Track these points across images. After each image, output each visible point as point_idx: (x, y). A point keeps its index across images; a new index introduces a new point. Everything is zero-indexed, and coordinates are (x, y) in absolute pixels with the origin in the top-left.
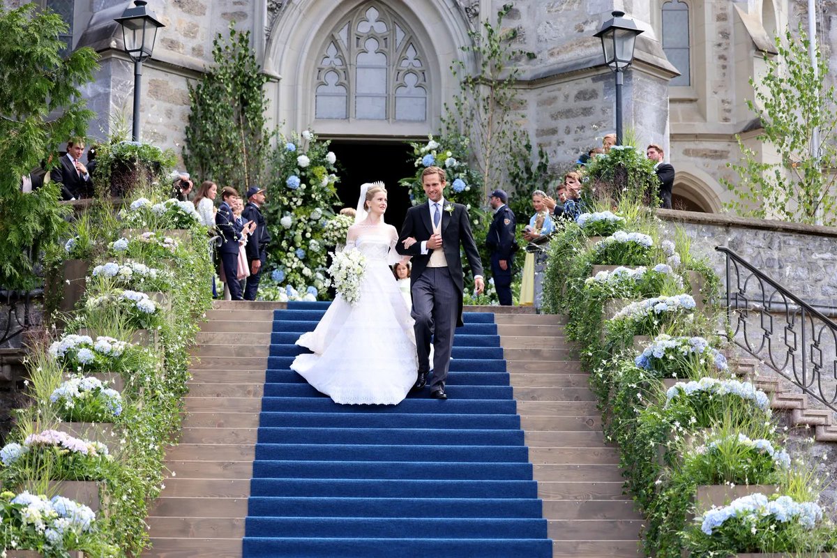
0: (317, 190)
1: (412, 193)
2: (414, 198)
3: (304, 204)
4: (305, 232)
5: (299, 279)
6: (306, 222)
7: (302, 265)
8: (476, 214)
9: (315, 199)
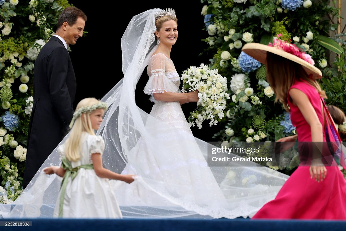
0: (38, 8)
1: (209, 12)
2: (212, 22)
3: (15, 34)
4: (18, 82)
5: (7, 167)
6: (19, 65)
7: (14, 143)
8: (323, 48)
9: (35, 23)
